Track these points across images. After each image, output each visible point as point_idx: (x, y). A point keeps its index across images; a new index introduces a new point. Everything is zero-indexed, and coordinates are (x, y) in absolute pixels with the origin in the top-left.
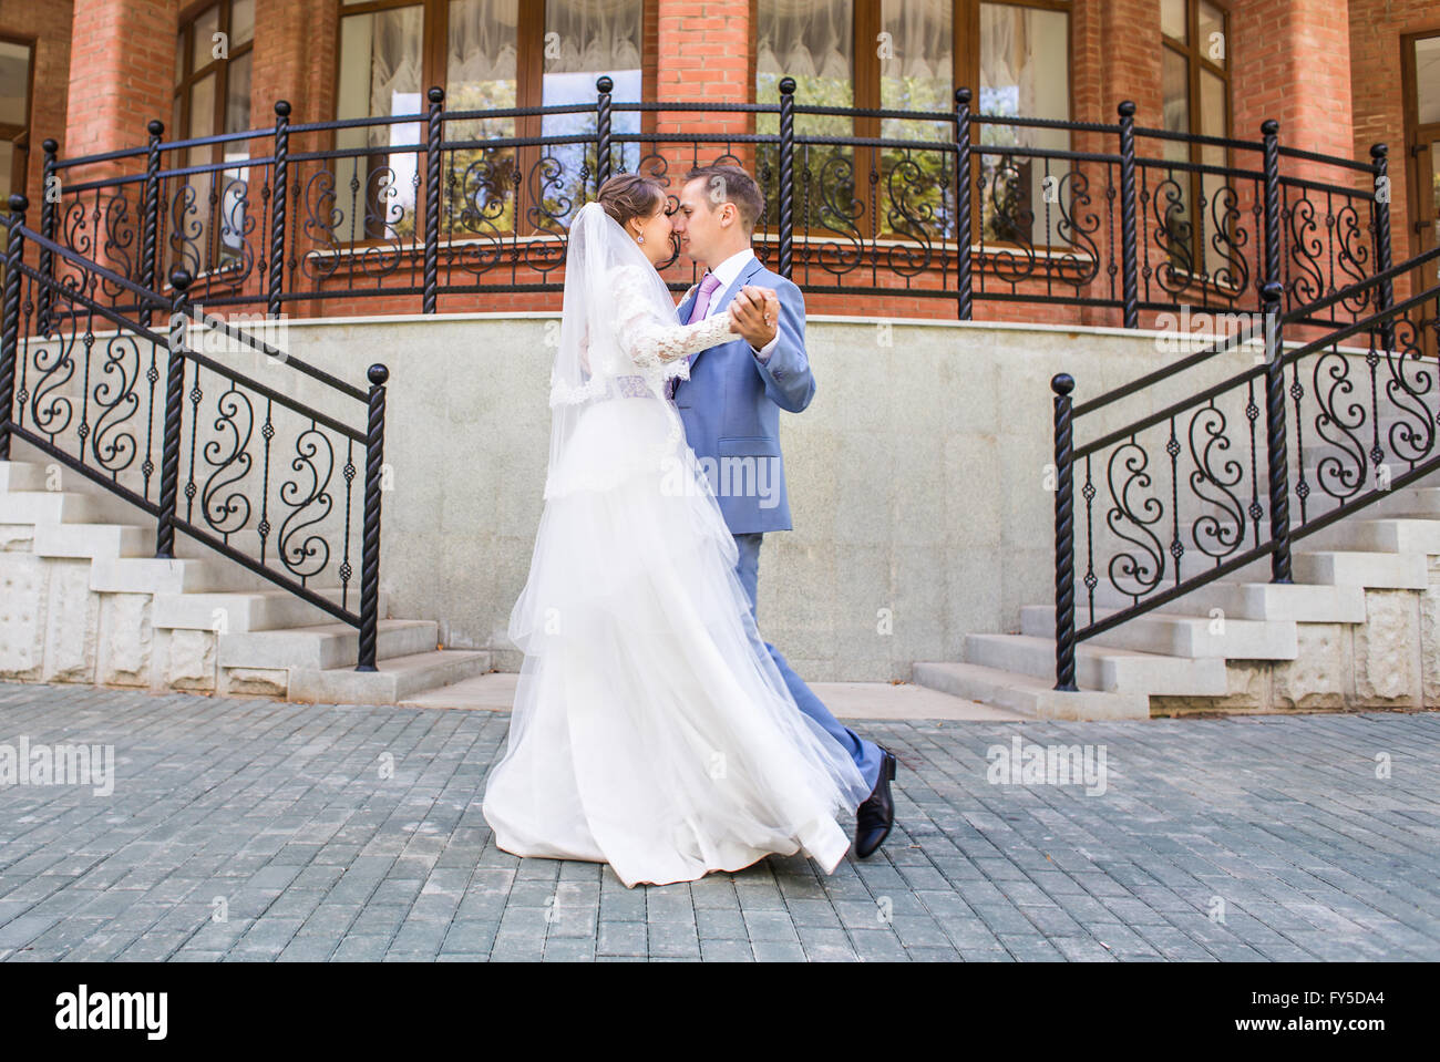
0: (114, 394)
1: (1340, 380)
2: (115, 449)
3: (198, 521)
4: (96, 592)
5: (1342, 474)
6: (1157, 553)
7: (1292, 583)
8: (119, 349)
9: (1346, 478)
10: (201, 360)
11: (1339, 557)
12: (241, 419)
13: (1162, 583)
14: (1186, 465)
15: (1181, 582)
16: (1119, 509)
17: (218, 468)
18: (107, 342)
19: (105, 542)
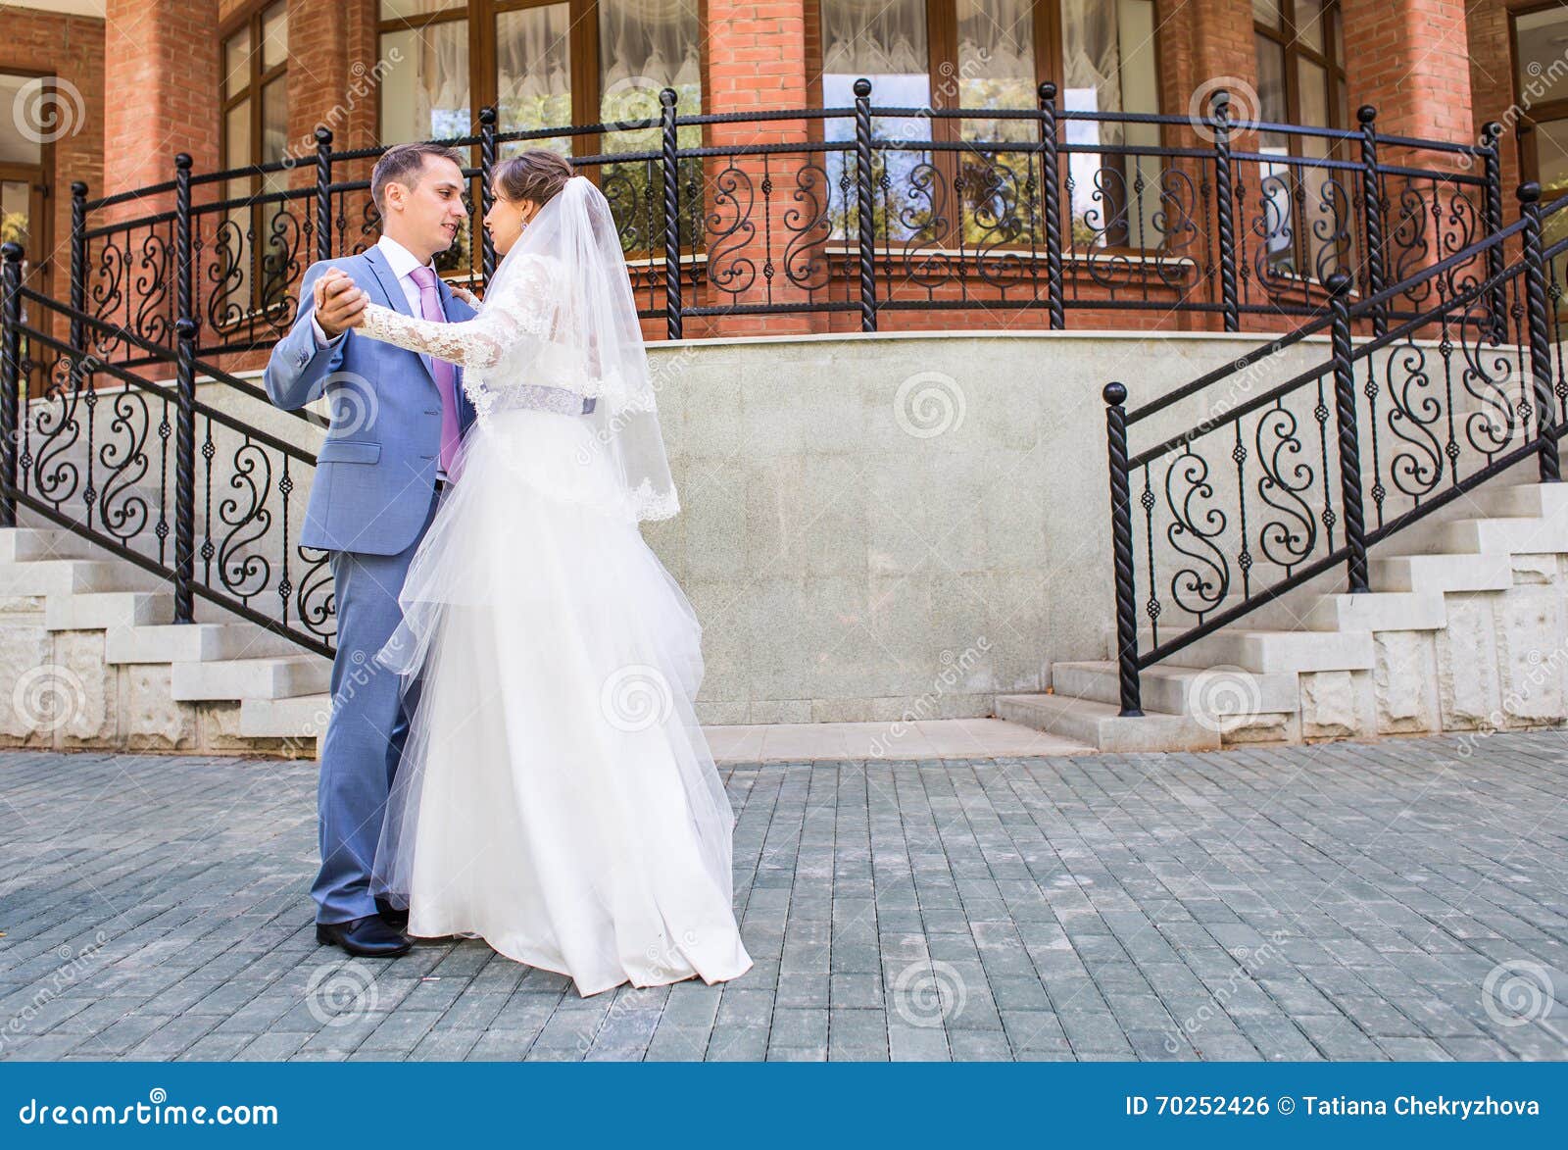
0: (122, 455)
1: (1415, 373)
2: (124, 514)
3: (216, 585)
4: (112, 665)
5: (1416, 471)
6: (1221, 566)
7: (1370, 591)
8: (127, 408)
9: (1421, 475)
10: (212, 415)
11: (1416, 561)
12: (259, 476)
13: (1227, 598)
14: (1254, 471)
15: (1250, 596)
16: (1181, 523)
17: (234, 527)
18: (115, 399)
19: (118, 610)
